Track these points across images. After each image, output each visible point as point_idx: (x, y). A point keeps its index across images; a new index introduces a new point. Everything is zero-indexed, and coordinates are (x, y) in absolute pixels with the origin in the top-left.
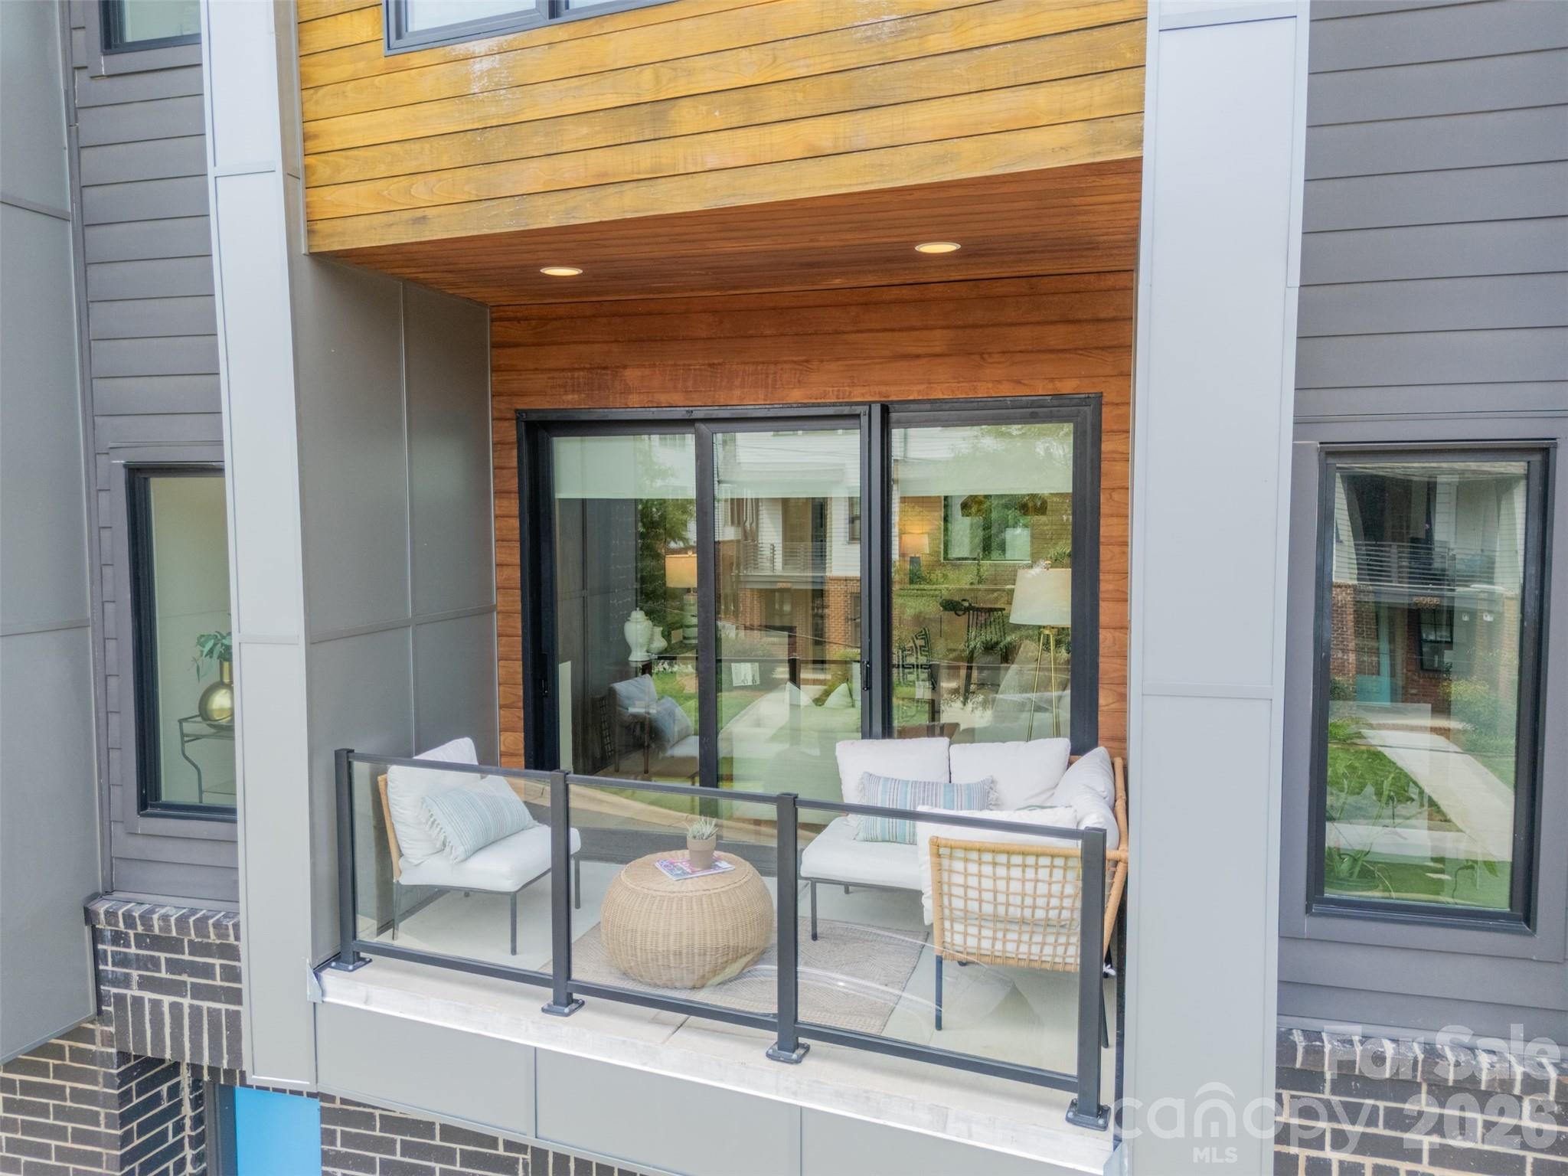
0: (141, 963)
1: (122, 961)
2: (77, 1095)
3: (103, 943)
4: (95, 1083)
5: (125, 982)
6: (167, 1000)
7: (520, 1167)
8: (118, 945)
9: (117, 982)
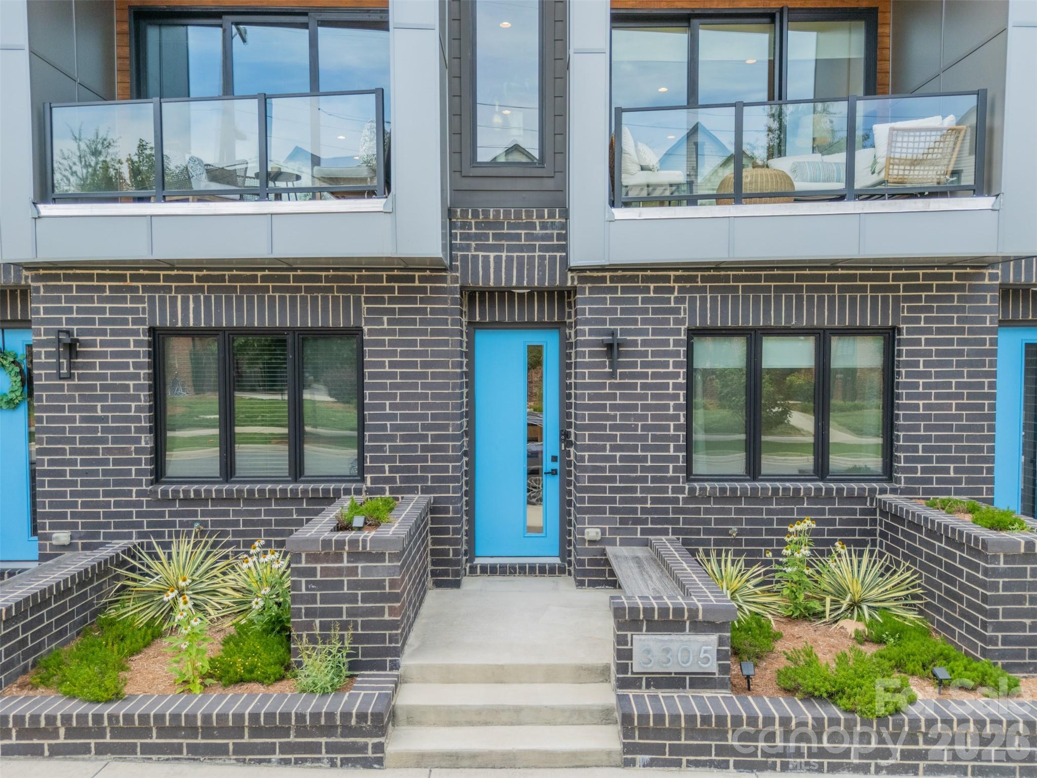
0: (477, 237)
1: (465, 237)
2: (433, 311)
3: (455, 229)
4: (446, 303)
5: (468, 249)
6: (492, 255)
7: (682, 311)
8: (464, 229)
9: (462, 248)
